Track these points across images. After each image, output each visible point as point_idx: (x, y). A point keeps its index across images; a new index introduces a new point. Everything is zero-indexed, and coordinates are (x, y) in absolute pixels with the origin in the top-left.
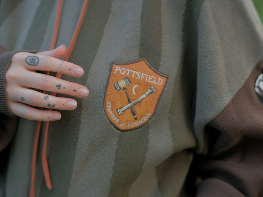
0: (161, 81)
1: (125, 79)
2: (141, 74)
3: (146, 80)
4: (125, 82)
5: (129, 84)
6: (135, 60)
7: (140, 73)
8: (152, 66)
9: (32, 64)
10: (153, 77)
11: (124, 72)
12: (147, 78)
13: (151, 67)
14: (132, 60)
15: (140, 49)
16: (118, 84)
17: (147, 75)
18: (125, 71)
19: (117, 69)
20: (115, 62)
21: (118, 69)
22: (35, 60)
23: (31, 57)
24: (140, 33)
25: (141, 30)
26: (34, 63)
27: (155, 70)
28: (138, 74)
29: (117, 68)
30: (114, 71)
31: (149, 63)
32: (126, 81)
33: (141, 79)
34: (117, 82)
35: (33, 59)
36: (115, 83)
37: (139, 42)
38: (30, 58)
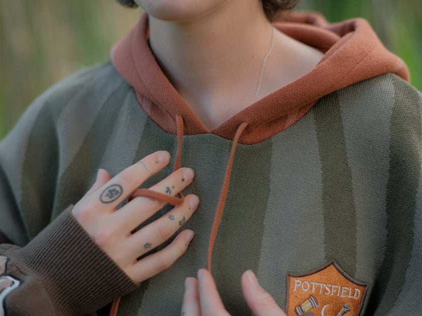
0: (358, 293)
1: (310, 299)
2: (331, 288)
3: (338, 295)
4: (310, 304)
5: (317, 306)
6: (321, 266)
7: (330, 286)
8: (345, 271)
9: (116, 196)
10: (347, 288)
11: (307, 288)
12: (339, 291)
13: (345, 274)
14: (316, 267)
15: (326, 247)
16: (301, 308)
17: (340, 287)
18: (309, 287)
19: (296, 285)
20: (292, 274)
21: (298, 283)
22: (114, 190)
23: (107, 192)
24: (323, 222)
25: (325, 218)
26: (116, 194)
27: (350, 277)
28: (327, 288)
29: (296, 283)
30: (294, 289)
31: (341, 268)
32: (311, 301)
33: (332, 295)
34: (300, 306)
35: (110, 191)
36: (297, 308)
37: (323, 237)
38: (105, 194)
